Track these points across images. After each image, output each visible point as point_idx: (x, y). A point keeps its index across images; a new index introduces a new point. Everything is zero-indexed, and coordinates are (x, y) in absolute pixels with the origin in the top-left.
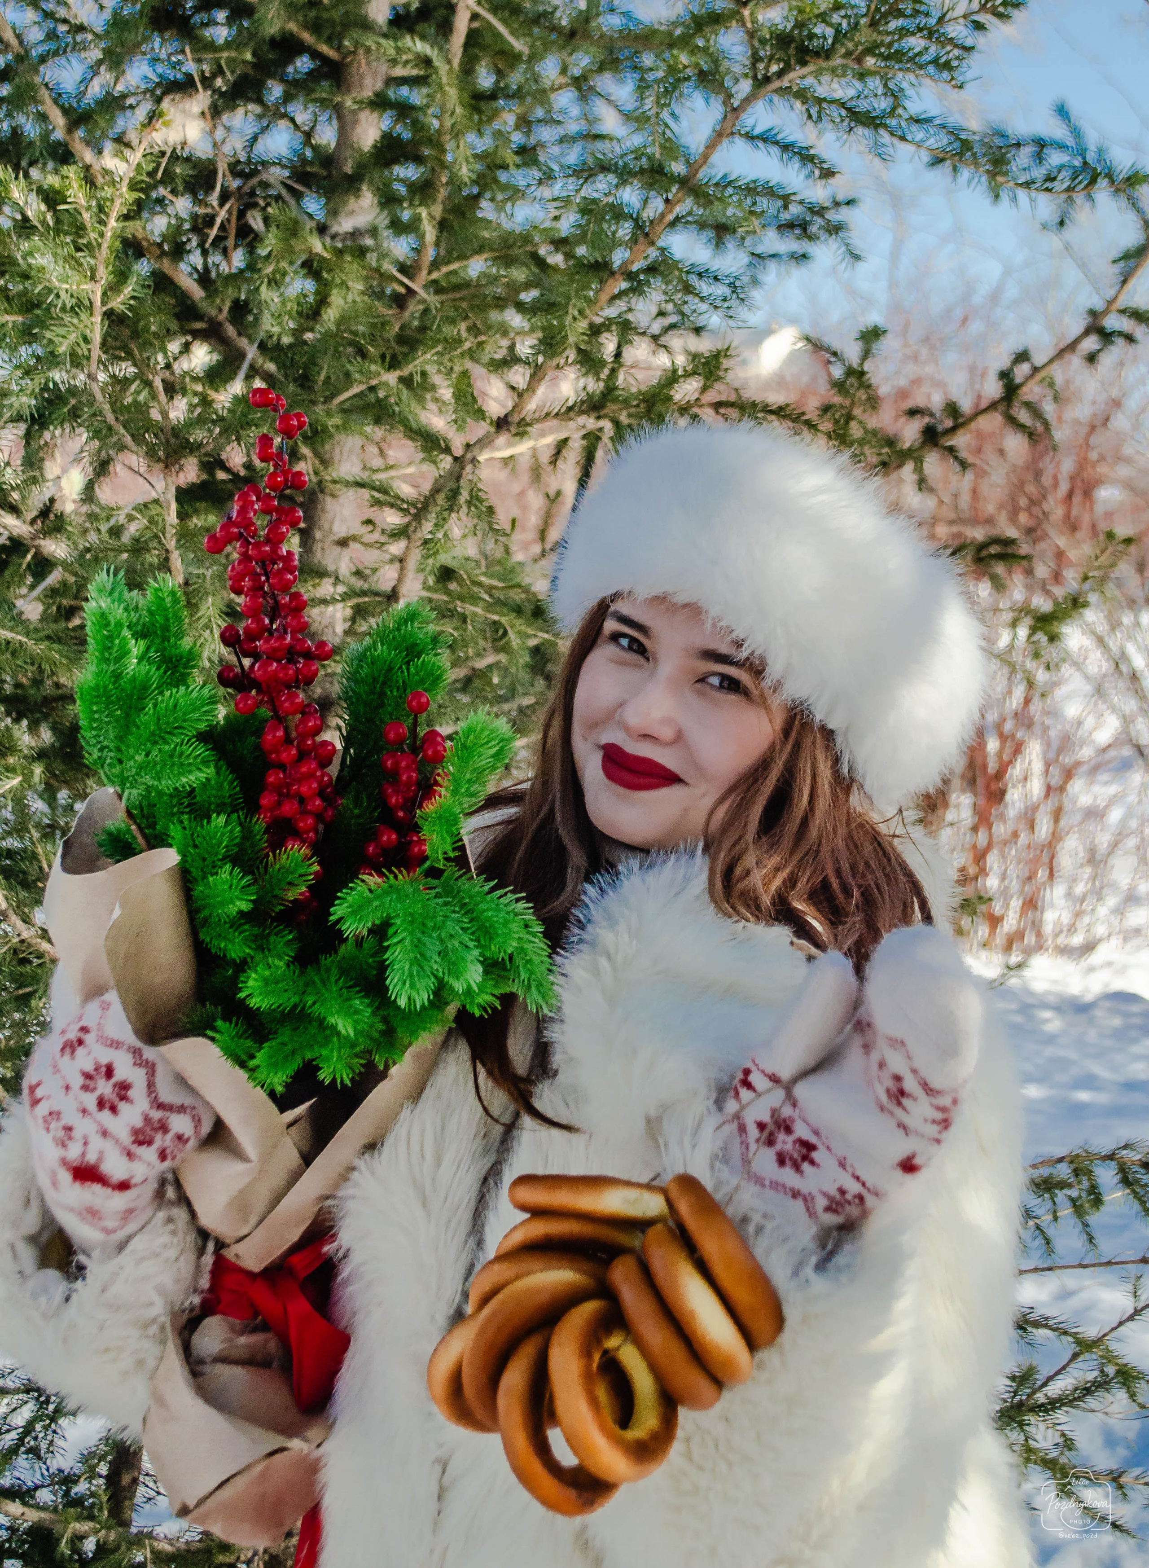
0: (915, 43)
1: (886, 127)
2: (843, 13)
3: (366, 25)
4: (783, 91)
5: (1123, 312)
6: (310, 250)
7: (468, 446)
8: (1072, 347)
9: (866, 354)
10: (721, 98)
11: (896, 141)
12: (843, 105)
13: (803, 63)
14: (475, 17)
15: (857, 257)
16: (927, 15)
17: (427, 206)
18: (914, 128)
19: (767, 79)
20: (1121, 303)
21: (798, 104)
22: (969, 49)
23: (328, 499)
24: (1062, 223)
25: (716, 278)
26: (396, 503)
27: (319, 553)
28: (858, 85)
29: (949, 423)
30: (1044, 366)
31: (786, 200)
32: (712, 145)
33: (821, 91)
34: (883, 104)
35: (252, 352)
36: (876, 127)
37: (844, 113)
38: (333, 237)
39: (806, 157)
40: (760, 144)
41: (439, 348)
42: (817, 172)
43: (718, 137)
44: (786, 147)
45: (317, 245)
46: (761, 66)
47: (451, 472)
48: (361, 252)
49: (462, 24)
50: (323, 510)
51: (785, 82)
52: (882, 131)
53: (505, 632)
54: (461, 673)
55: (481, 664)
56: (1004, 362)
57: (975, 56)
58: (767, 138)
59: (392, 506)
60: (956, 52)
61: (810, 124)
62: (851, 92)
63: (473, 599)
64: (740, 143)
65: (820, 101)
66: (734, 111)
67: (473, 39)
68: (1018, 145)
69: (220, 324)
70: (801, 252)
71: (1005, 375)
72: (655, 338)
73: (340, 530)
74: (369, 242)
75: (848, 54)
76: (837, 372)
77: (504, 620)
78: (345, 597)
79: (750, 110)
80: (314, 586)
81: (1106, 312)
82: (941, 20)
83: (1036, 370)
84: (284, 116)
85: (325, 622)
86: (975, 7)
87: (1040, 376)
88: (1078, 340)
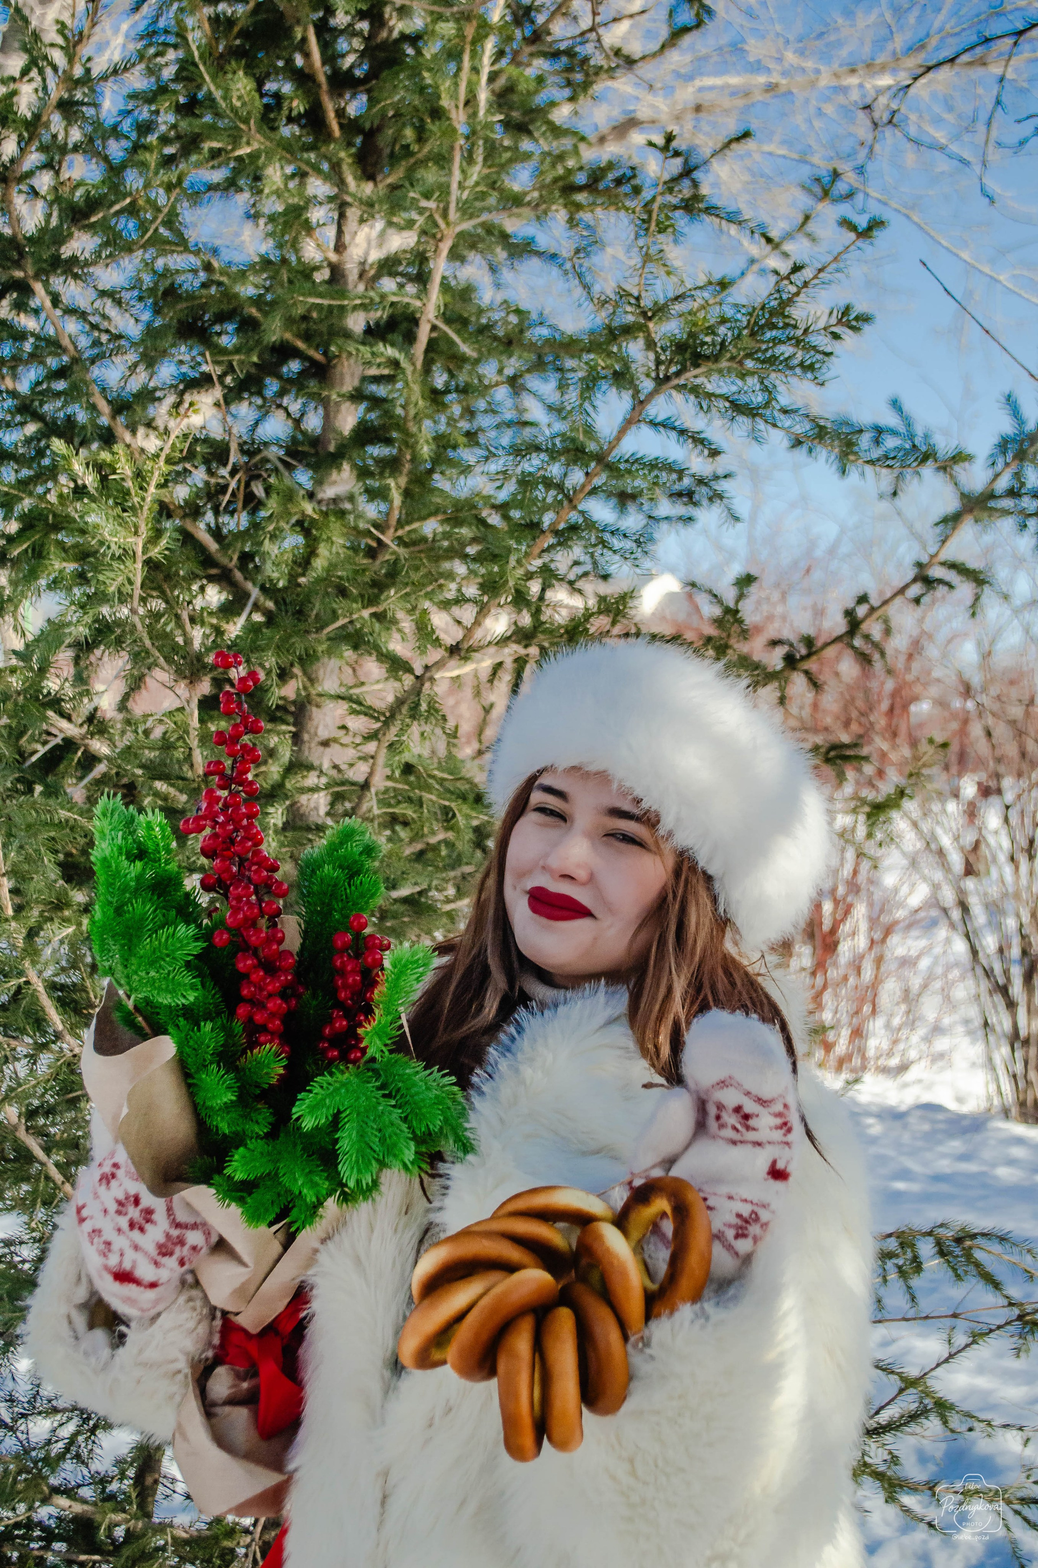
0: (786, 350)
1: (761, 416)
2: (728, 325)
3: (347, 335)
4: (680, 388)
5: (943, 564)
6: (303, 513)
7: (427, 668)
8: (902, 591)
9: (741, 597)
10: (631, 392)
11: (769, 427)
12: (727, 399)
13: (697, 366)
14: (434, 328)
15: (737, 519)
16: (795, 327)
17: (395, 478)
18: (782, 417)
19: (667, 378)
20: (944, 556)
21: (692, 398)
22: (829, 354)
23: (314, 709)
24: (895, 494)
25: (625, 536)
26: (369, 712)
27: (306, 753)
28: (739, 383)
29: (804, 651)
30: (879, 607)
31: (681, 473)
32: (623, 431)
33: (710, 388)
34: (759, 398)
35: (255, 592)
36: (754, 416)
37: (727, 404)
38: (320, 502)
39: (698, 440)
40: (662, 429)
41: (408, 590)
42: (706, 452)
43: (628, 423)
44: (682, 432)
45: (309, 508)
46: (662, 368)
47: (413, 687)
48: (342, 514)
49: (424, 334)
50: (310, 719)
51: (682, 381)
52: (758, 419)
53: (454, 815)
54: (419, 846)
55: (433, 840)
56: (850, 604)
57: (833, 358)
58: (666, 425)
59: (366, 714)
60: (819, 357)
61: (702, 414)
62: (734, 389)
63: (429, 788)
64: (645, 430)
65: (710, 396)
66: (640, 404)
67: (432, 346)
68: (861, 431)
69: (231, 570)
70: (688, 515)
71: (849, 614)
72: (571, 583)
73: (324, 733)
74: (348, 506)
75: (732, 358)
76: (717, 611)
77: (453, 805)
78: (328, 786)
79: (653, 402)
80: (303, 777)
81: (929, 564)
82: (806, 331)
83: (873, 610)
84: (279, 406)
85: (312, 805)
86: (833, 321)
87: (876, 615)
88: (907, 586)
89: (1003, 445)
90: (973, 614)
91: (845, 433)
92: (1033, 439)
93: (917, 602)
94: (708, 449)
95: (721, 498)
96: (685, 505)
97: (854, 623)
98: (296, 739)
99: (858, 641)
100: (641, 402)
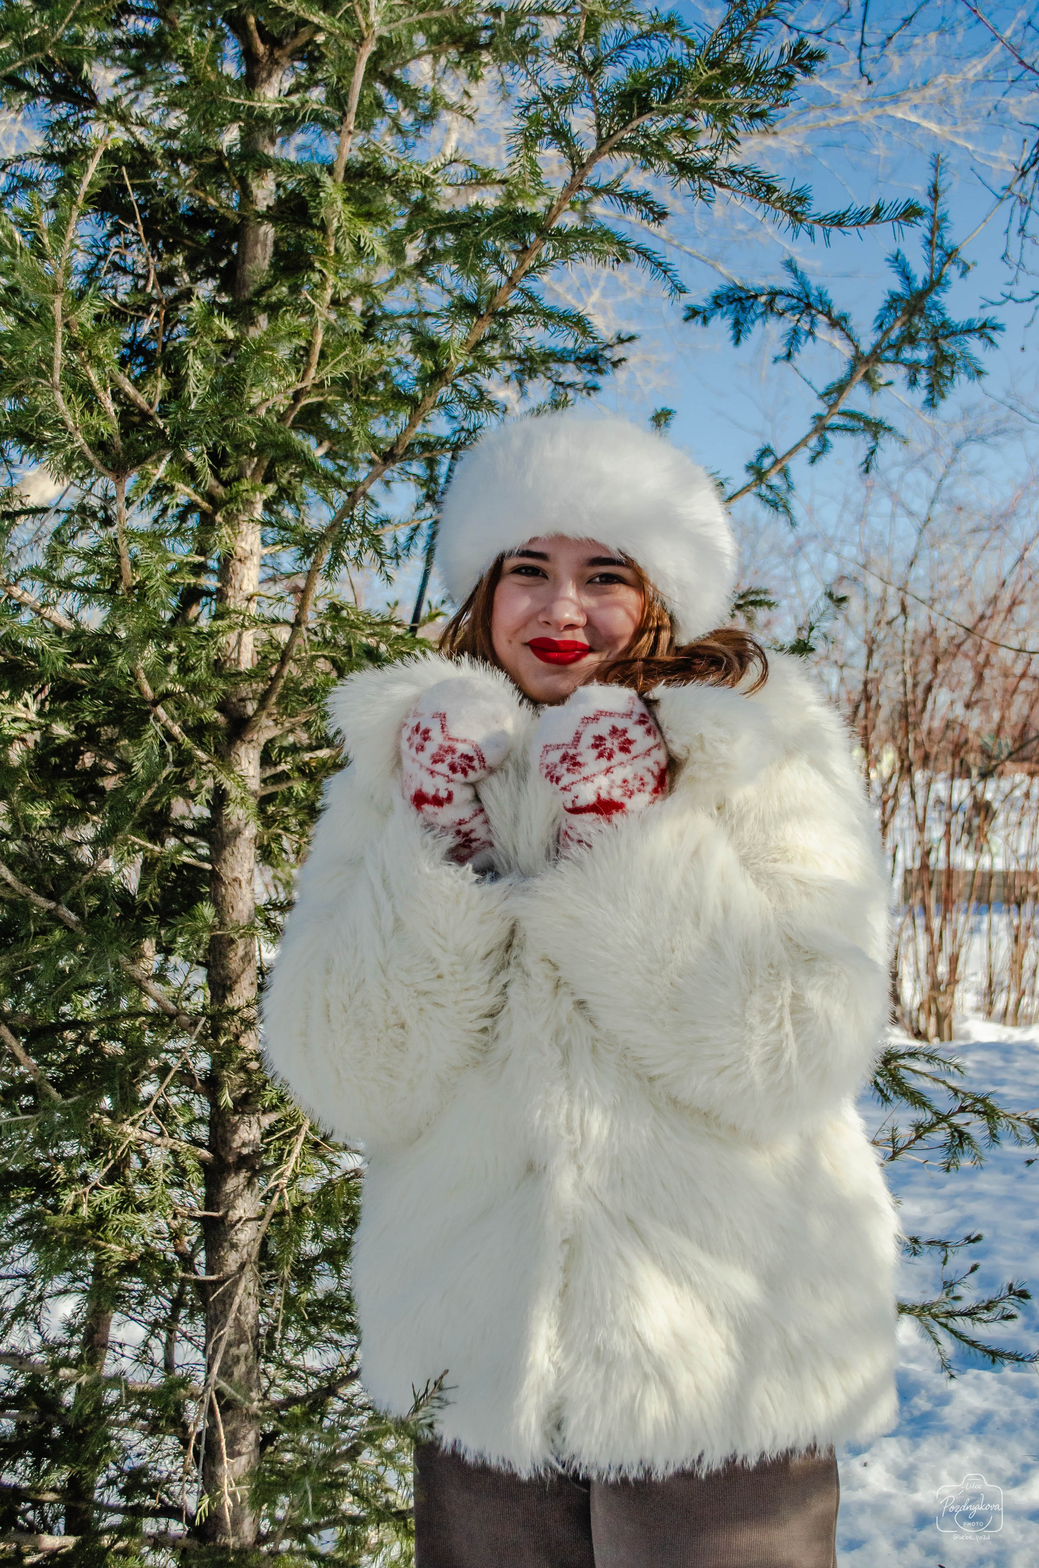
5: (844, 414)
8: (804, 442)
11: (715, 187)
23: (238, 565)
24: (789, 356)
30: (783, 458)
39: (643, 203)
40: (605, 196)
42: (651, 216)
44: (626, 197)
47: (345, 508)
56: (752, 457)
58: (610, 190)
66: (580, 168)
68: (755, 297)
69: (151, 417)
70: (592, 384)
71: (754, 466)
79: (595, 165)
81: (830, 414)
83: (776, 462)
86: (785, 61)
87: (779, 467)
88: (808, 436)
89: (894, 301)
90: (867, 471)
91: (740, 299)
92: (922, 295)
93: (813, 460)
94: (654, 213)
95: (665, 272)
96: (590, 372)
97: (759, 474)
98: (220, 595)
99: (764, 490)
100: (582, 166)
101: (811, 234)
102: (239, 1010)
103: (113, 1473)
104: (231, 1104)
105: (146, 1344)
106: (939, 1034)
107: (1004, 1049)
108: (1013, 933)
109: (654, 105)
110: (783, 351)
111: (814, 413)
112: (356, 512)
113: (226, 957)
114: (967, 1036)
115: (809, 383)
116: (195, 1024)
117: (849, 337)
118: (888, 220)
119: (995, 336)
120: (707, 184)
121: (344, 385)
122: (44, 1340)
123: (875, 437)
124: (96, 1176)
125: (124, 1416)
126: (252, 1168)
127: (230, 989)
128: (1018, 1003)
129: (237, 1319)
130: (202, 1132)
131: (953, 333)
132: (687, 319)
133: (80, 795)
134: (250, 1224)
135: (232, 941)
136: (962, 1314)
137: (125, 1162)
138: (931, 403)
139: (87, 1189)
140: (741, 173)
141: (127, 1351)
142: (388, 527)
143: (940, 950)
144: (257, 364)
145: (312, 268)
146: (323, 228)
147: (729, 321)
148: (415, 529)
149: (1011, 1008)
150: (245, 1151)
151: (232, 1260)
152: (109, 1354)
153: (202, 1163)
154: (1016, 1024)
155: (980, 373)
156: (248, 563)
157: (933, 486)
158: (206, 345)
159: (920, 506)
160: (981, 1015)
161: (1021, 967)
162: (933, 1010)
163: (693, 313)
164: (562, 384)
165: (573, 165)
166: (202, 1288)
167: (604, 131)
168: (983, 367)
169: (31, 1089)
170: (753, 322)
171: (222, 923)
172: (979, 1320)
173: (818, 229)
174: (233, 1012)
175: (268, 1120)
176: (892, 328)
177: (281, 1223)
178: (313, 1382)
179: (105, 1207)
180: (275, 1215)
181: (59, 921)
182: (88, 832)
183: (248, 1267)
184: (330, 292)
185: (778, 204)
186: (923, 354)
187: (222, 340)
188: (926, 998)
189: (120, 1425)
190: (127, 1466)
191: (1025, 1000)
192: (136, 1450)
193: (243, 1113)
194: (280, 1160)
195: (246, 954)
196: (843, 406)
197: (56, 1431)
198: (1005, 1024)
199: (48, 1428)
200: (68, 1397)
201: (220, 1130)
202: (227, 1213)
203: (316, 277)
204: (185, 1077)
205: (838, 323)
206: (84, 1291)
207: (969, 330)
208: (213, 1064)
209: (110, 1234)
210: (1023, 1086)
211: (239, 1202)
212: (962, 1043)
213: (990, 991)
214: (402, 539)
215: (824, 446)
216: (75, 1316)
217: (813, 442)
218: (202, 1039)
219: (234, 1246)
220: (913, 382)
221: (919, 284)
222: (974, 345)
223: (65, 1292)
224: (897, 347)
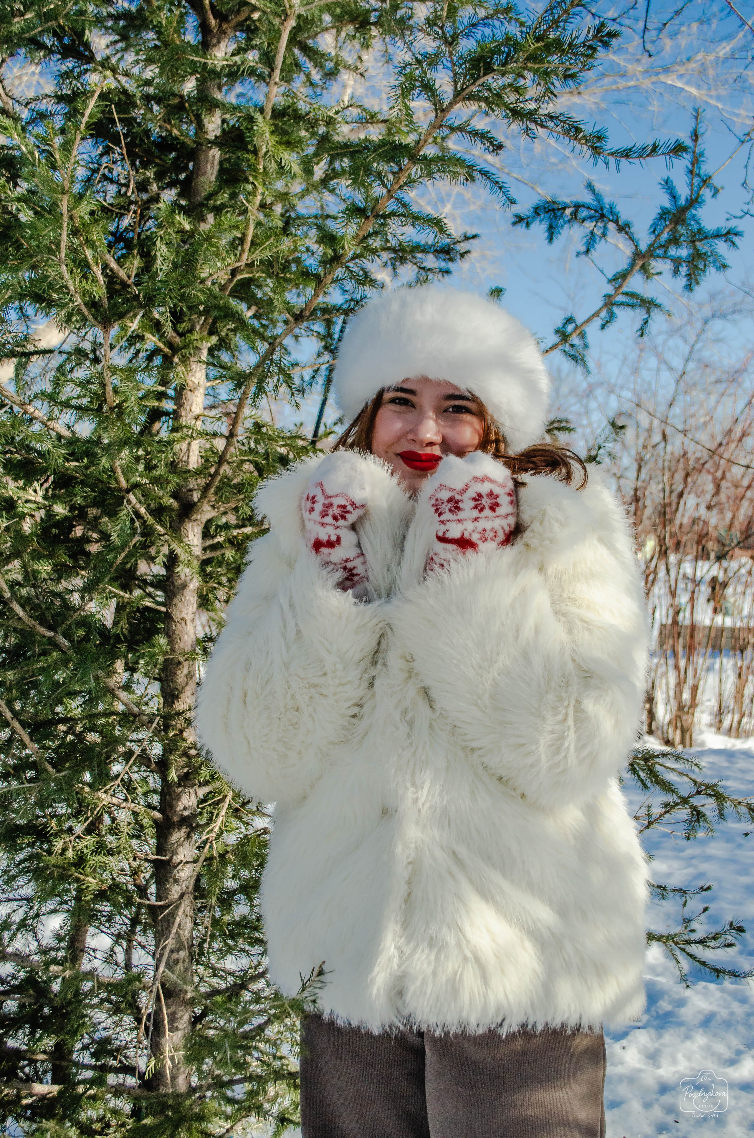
1: (532, 119)
7: (277, 336)
8: (597, 314)
11: (538, 127)
24: (587, 251)
30: (582, 325)
39: (486, 138)
40: (459, 133)
42: (492, 148)
44: (474, 133)
52: (529, 122)
56: (559, 324)
58: (462, 129)
68: (564, 209)
69: (128, 286)
71: (560, 330)
81: (616, 294)
83: (576, 328)
86: (590, 37)
87: (578, 331)
88: (600, 310)
89: (664, 214)
90: (642, 335)
91: (553, 210)
92: (684, 210)
93: (603, 327)
94: (493, 145)
95: (501, 188)
96: (444, 260)
97: (564, 336)
98: (176, 415)
99: (567, 348)
100: (443, 111)
101: (606, 163)
102: (183, 712)
103: (87, 1041)
104: (176, 779)
105: (112, 950)
106: (683, 742)
107: (729, 755)
108: (738, 671)
109: (496, 68)
110: (583, 249)
111: (604, 292)
112: (274, 357)
113: (175, 674)
114: (703, 744)
115: (602, 272)
116: (151, 722)
117: (631, 239)
118: (662, 154)
119: (736, 240)
120: (532, 126)
121: (268, 265)
122: (40, 945)
123: (648, 311)
124: (79, 829)
125: (96, 1001)
126: (190, 826)
127: (177, 697)
128: (740, 722)
129: (177, 933)
130: (155, 799)
131: (706, 238)
132: (514, 224)
133: (73, 556)
134: (188, 866)
135: (179, 663)
136: (696, 942)
137: (99, 819)
138: (689, 288)
139: (72, 838)
140: (557, 118)
141: (99, 955)
142: (297, 369)
143: (685, 682)
144: (207, 249)
145: (246, 180)
146: (255, 152)
147: (545, 226)
148: (316, 371)
149: (735, 725)
150: (186, 813)
151: (175, 891)
152: (86, 956)
153: (155, 821)
154: (738, 736)
155: (725, 266)
156: (196, 392)
157: (687, 349)
158: (170, 234)
159: (677, 363)
160: (713, 730)
161: (743, 696)
162: (679, 725)
163: (519, 219)
164: (424, 268)
165: (436, 110)
166: (153, 910)
167: (459, 85)
168: (728, 262)
169: (33, 766)
170: (562, 226)
171: (173, 650)
172: (708, 946)
173: (611, 159)
174: (179, 714)
175: (202, 792)
176: (662, 232)
177: (210, 865)
178: (231, 979)
179: (85, 851)
180: (206, 860)
181: (57, 646)
182: (78, 582)
183: (186, 897)
184: (259, 198)
185: (583, 141)
186: (684, 252)
187: (181, 231)
188: (674, 716)
189: (93, 1007)
190: (97, 1036)
191: (745, 720)
192: (103, 1025)
193: (185, 786)
194: (210, 821)
195: (189, 672)
196: (625, 289)
197: (46, 1010)
198: (730, 736)
199: (41, 1007)
200: (56, 987)
201: (168, 797)
202: (171, 857)
203: (249, 187)
204: (144, 759)
205: (623, 228)
206: (68, 911)
207: (717, 236)
208: (164, 750)
209: (88, 870)
210: (742, 781)
211: (181, 850)
212: (699, 749)
213: (720, 713)
214: (307, 378)
215: (611, 317)
216: (62, 928)
217: (604, 314)
218: (157, 732)
219: (176, 881)
220: (676, 272)
221: (682, 202)
222: (721, 247)
223: (54, 911)
224: (665, 247)
